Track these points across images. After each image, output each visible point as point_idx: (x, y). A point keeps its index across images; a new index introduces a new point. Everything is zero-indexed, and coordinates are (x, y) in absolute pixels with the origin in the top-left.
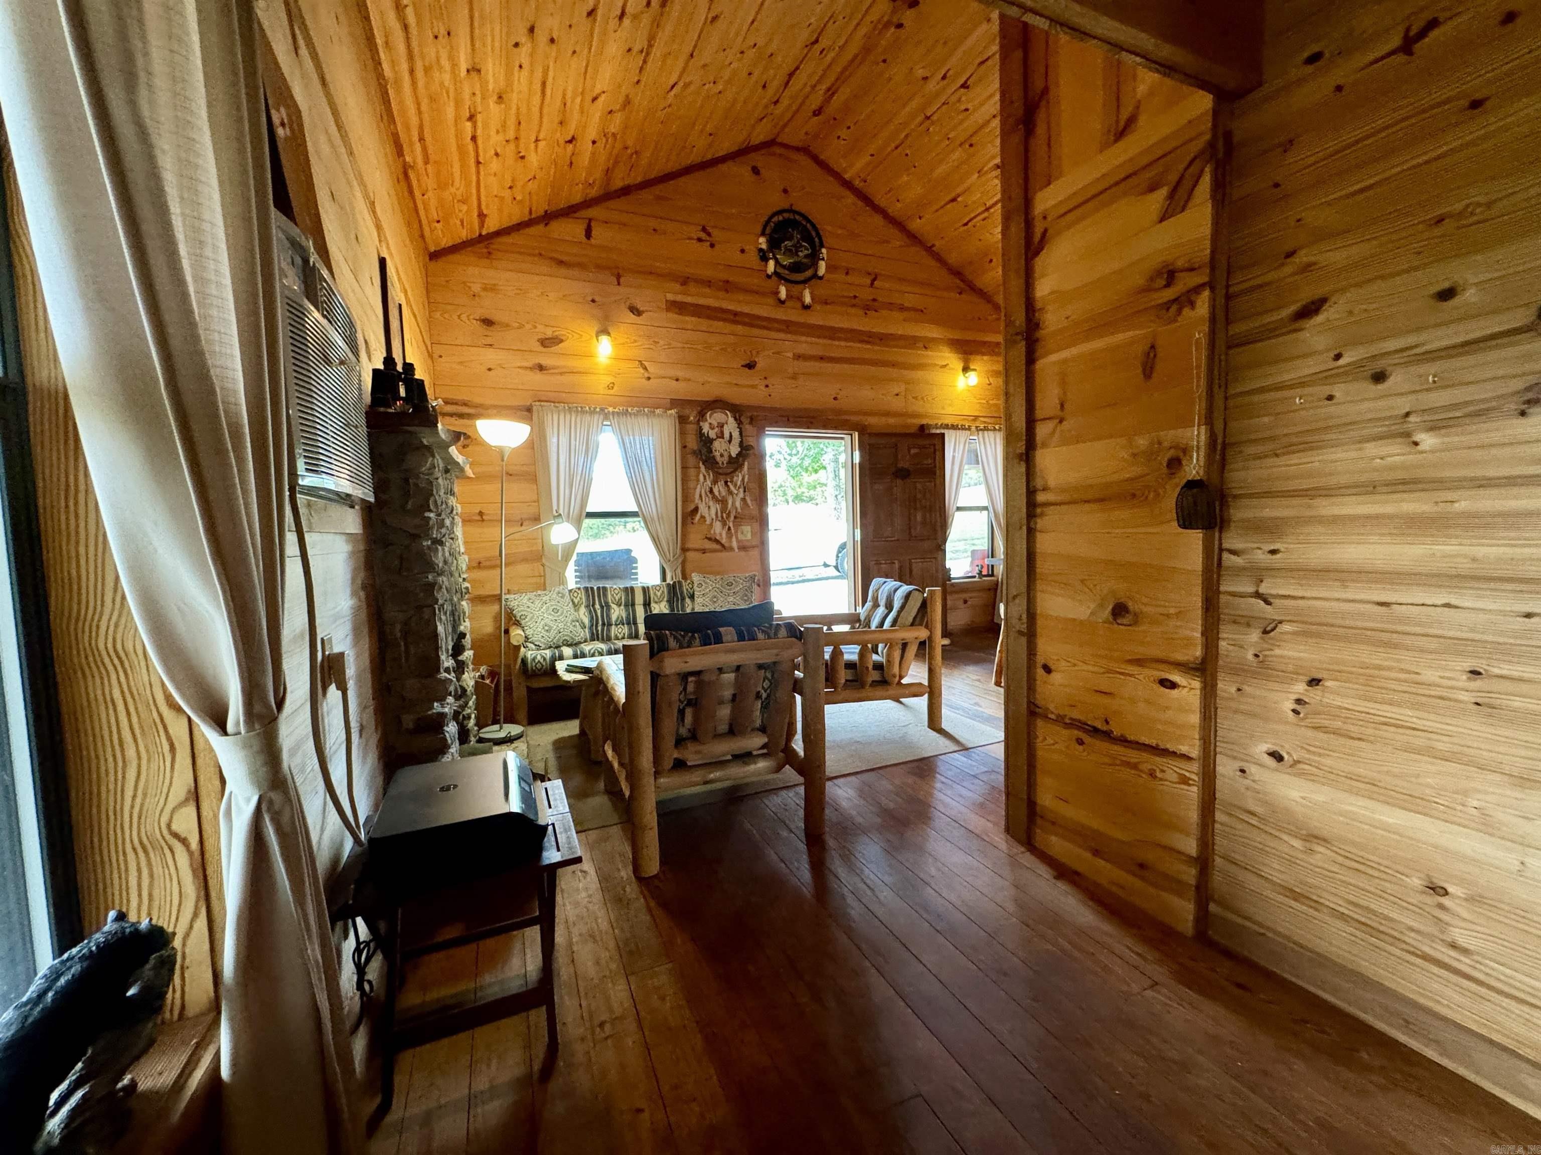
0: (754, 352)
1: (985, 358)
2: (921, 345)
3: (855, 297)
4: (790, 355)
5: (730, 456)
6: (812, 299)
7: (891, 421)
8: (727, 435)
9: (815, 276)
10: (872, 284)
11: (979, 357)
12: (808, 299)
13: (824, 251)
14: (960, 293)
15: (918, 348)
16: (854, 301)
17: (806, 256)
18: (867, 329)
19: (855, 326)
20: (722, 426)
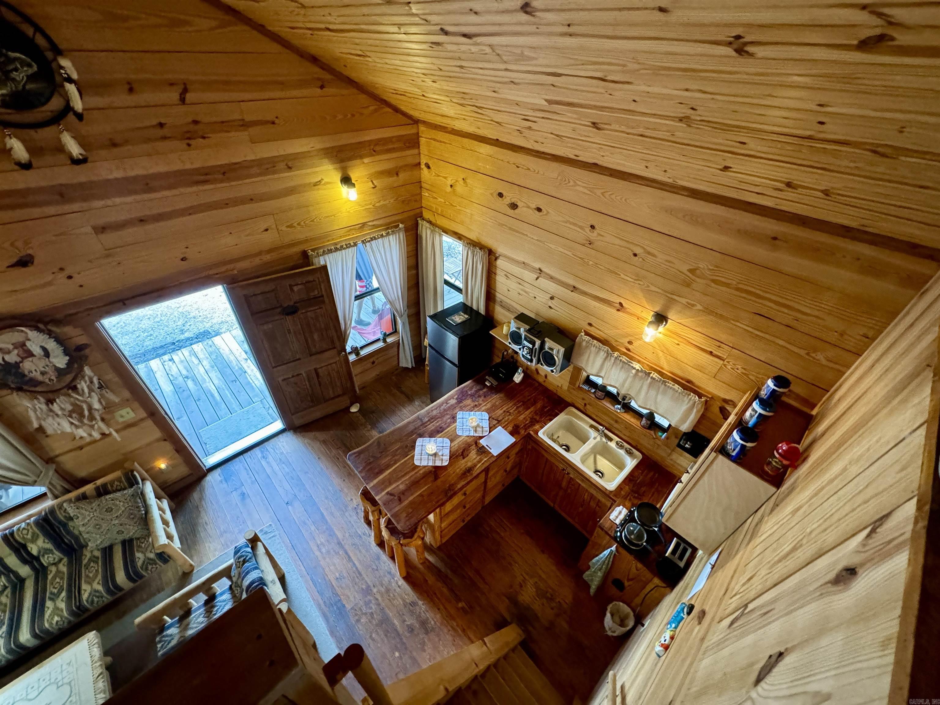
0: (19, 244)
1: (366, 160)
2: (282, 165)
3: (161, 125)
4: (89, 229)
5: (57, 369)
6: (82, 145)
7: (267, 258)
8: (37, 350)
9: (68, 108)
10: (183, 100)
11: (358, 161)
12: (75, 149)
13: (65, 62)
14: (322, 87)
15: (281, 171)
16: (165, 132)
17: (31, 78)
18: (197, 165)
19: (177, 166)
20: (23, 345)
